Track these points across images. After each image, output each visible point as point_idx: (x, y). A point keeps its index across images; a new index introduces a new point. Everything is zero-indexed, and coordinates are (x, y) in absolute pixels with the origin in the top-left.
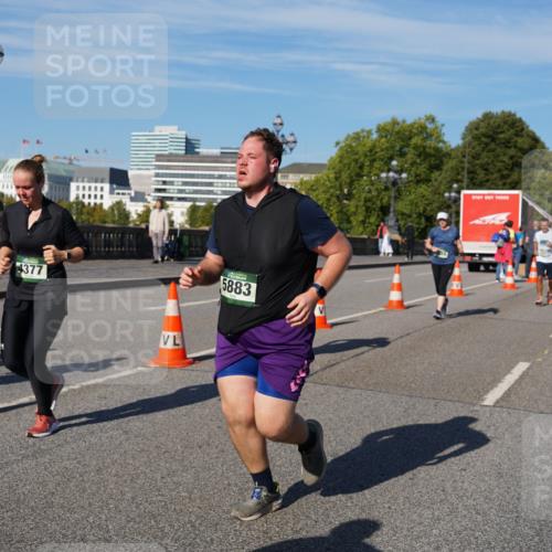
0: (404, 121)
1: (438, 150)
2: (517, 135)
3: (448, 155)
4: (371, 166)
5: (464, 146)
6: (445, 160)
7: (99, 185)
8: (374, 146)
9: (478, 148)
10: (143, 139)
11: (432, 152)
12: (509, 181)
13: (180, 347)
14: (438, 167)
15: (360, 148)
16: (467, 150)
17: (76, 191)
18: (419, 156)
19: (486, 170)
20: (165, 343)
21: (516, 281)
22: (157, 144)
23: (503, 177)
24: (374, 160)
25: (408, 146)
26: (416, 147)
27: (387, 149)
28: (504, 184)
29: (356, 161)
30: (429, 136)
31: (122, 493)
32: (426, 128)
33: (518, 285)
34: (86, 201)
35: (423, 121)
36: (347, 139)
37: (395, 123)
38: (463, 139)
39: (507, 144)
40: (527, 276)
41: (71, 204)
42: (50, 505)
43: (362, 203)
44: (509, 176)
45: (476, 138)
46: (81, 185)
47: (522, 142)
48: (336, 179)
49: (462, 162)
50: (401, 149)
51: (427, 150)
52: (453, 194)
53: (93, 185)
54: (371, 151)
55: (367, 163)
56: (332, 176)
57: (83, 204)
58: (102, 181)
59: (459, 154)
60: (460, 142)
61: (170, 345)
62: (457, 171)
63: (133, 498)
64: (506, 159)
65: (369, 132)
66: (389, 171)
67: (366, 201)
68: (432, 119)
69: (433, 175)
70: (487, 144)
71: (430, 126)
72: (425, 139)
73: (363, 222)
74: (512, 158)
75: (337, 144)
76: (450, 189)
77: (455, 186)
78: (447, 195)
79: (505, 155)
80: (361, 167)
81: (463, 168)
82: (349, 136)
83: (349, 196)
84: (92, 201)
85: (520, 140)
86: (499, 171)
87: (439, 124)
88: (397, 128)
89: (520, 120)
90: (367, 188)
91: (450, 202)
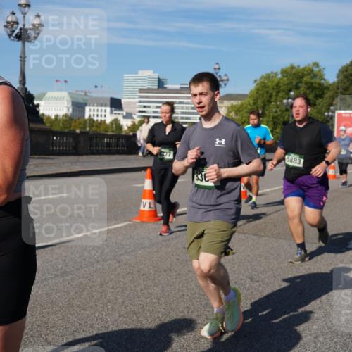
0: (299, 66)
1: (320, 85)
3: (327, 88)
4: (277, 95)
5: (338, 83)
6: (325, 91)
7: (103, 108)
8: (279, 83)
9: (348, 84)
10: (131, 79)
11: (317, 86)
13: (154, 209)
14: (320, 96)
15: (269, 84)
16: (340, 85)
17: (89, 112)
18: (308, 89)
20: (144, 207)
22: (140, 81)
24: (279, 92)
25: (301, 82)
26: (306, 83)
27: (288, 84)
29: (267, 92)
30: (315, 76)
31: (116, 299)
32: (312, 70)
34: (95, 118)
35: (311, 66)
36: (261, 78)
37: (292, 67)
38: (338, 77)
41: (85, 121)
42: (72, 305)
43: (271, 119)
45: (346, 77)
46: (92, 108)
48: (255, 104)
49: (337, 93)
50: (296, 84)
51: (314, 85)
52: (330, 113)
53: (100, 108)
54: (277, 85)
55: (274, 94)
56: (252, 102)
57: (93, 120)
58: (106, 106)
59: (335, 87)
61: (147, 208)
62: (333, 98)
63: (123, 302)
65: (276, 74)
66: (289, 98)
67: (273, 118)
68: (316, 65)
69: (317, 101)
71: (316, 69)
72: (312, 78)
75: (255, 81)
76: (328, 110)
77: (332, 108)
80: (271, 96)
81: (337, 97)
82: (263, 76)
83: (263, 115)
84: (99, 119)
87: (321, 68)
88: (294, 71)
90: (274, 110)
91: (328, 119)
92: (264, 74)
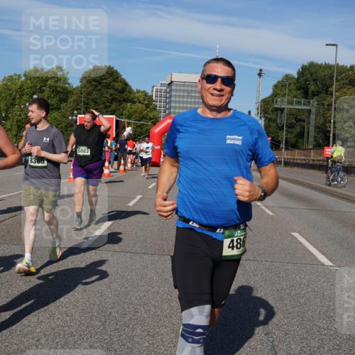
0: (42, 70)
1: (64, 89)
2: (114, 81)
3: (71, 92)
4: (21, 98)
5: (81, 87)
6: (69, 95)
9: (90, 89)
11: (61, 90)
12: (110, 109)
14: (65, 100)
15: (13, 86)
16: (83, 90)
18: (53, 92)
19: (96, 102)
21: (111, 172)
23: (106, 107)
24: (23, 95)
25: (45, 85)
26: (51, 87)
27: (31, 88)
28: (107, 112)
29: (10, 95)
30: (59, 79)
32: (57, 74)
33: (111, 174)
35: (55, 70)
37: (36, 70)
38: (81, 82)
39: (108, 86)
40: (118, 169)
43: (15, 123)
44: (110, 106)
45: (89, 82)
47: (118, 85)
49: (81, 97)
50: (41, 87)
51: (58, 89)
52: (74, 118)
54: (21, 88)
55: (18, 97)
59: (78, 92)
60: (79, 84)
62: (78, 102)
64: (108, 96)
65: (19, 76)
67: (17, 122)
68: (60, 69)
69: (62, 105)
70: (96, 86)
71: (59, 73)
72: (56, 82)
73: (16, 135)
74: (111, 95)
76: (72, 114)
77: (75, 112)
78: (70, 118)
79: (107, 93)
80: (14, 99)
81: (81, 101)
82: (5, 78)
83: (6, 118)
85: (116, 84)
86: (104, 103)
87: (65, 72)
89: (116, 71)
90: (18, 113)
91: (72, 123)
92: (7, 76)
